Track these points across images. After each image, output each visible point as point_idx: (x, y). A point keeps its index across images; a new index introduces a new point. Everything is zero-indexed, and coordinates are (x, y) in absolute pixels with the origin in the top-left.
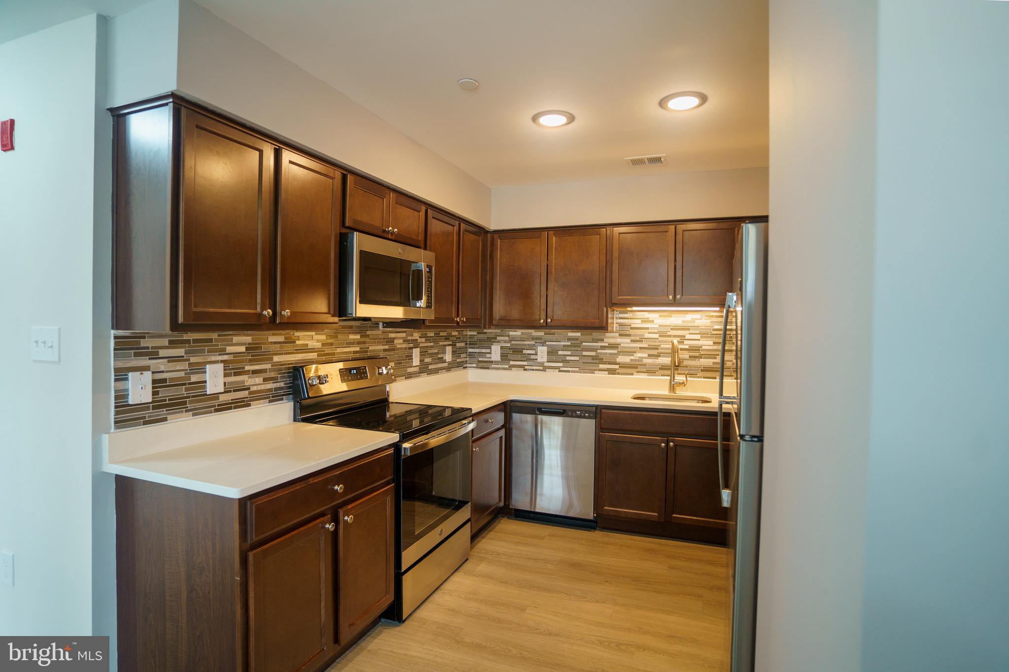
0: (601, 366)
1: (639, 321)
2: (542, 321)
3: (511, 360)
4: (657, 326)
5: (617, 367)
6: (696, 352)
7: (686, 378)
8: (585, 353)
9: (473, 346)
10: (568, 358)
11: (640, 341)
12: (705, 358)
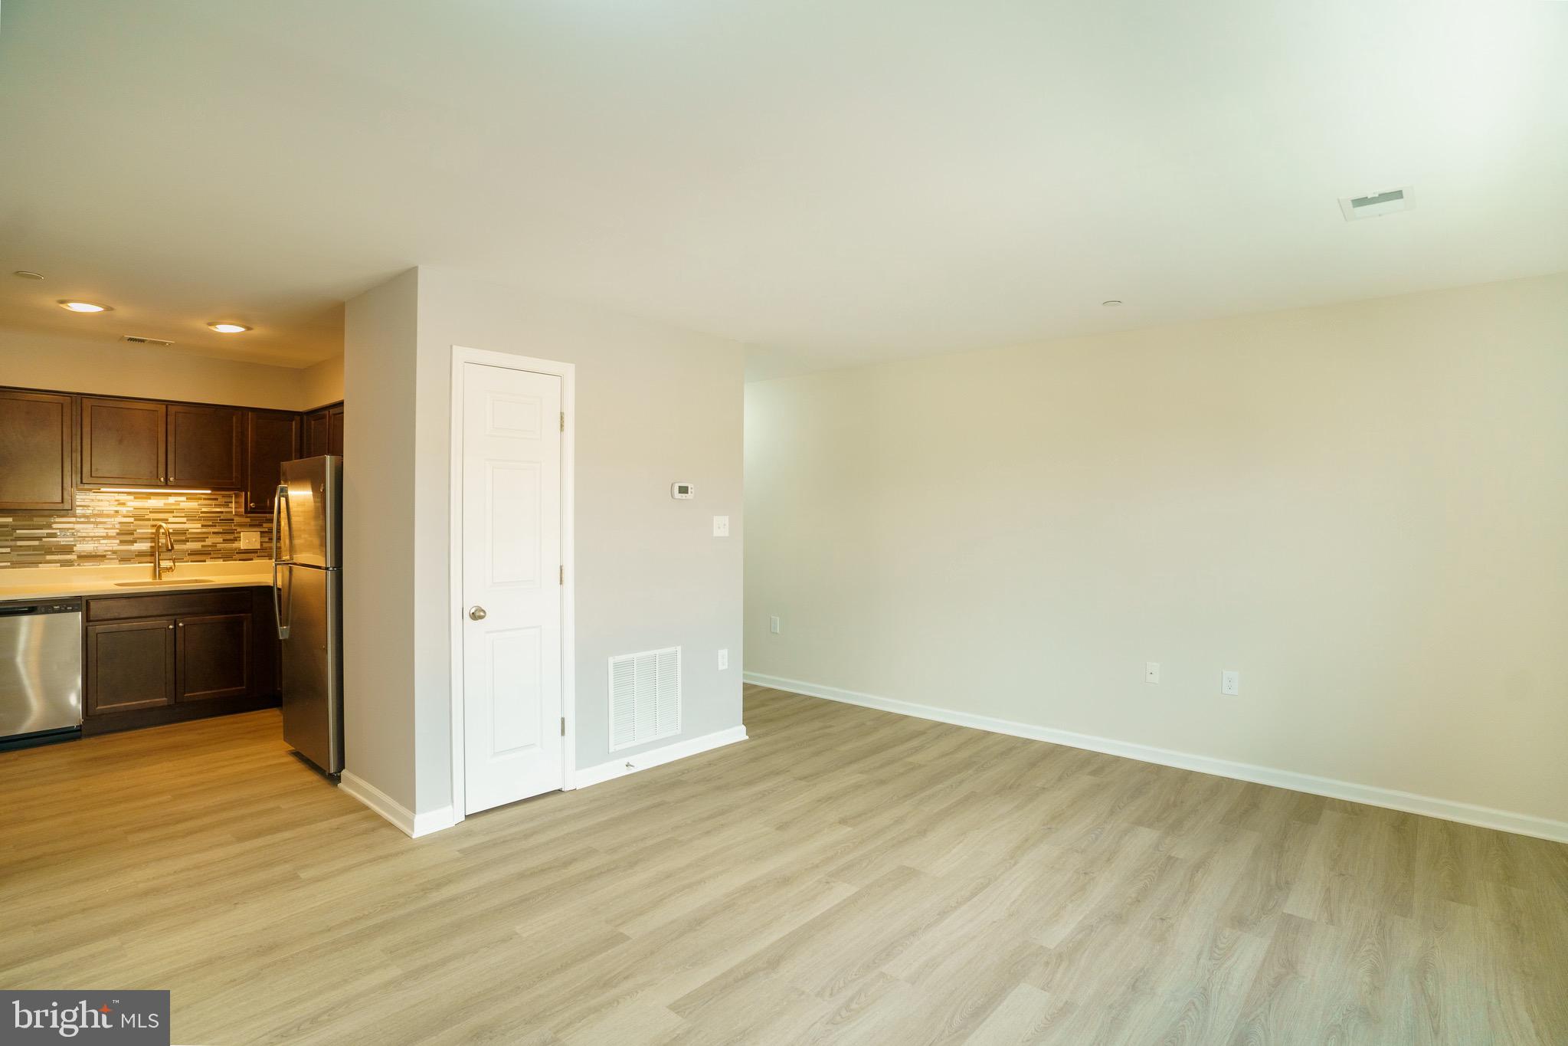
0: (49, 558)
5: (74, 557)
8: (20, 544)
12: (192, 541)
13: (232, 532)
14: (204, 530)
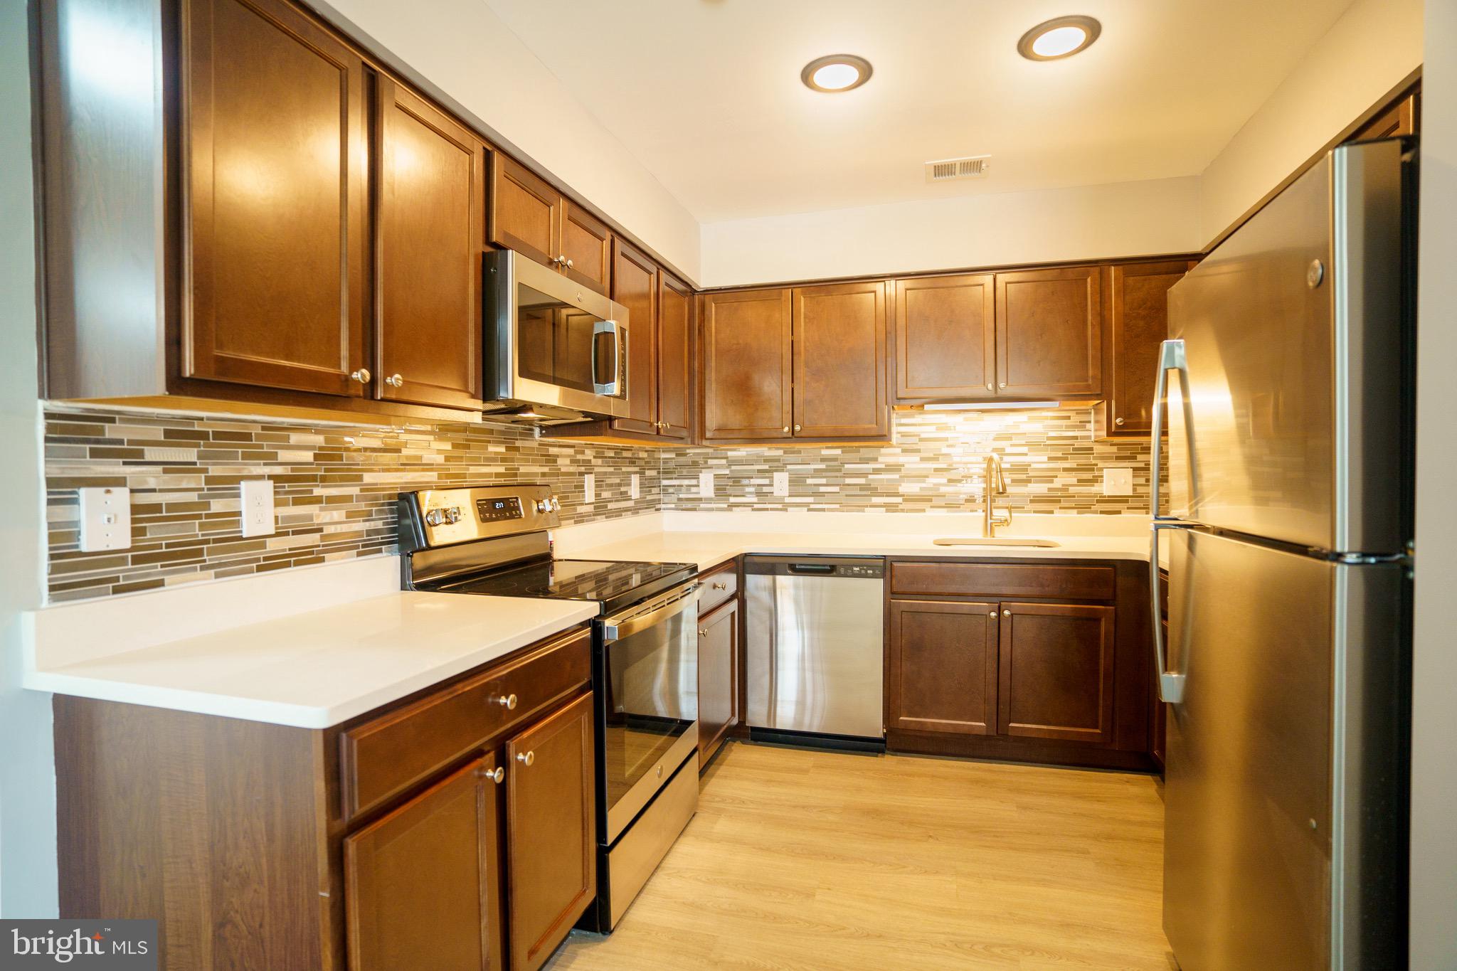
0: (875, 500)
1: (933, 428)
2: (786, 429)
3: (730, 496)
5: (899, 500)
6: (1023, 474)
7: (1010, 512)
8: (848, 481)
9: (669, 476)
10: (822, 489)
11: (935, 459)
12: (1036, 482)
13: (1090, 468)
14: (1052, 465)
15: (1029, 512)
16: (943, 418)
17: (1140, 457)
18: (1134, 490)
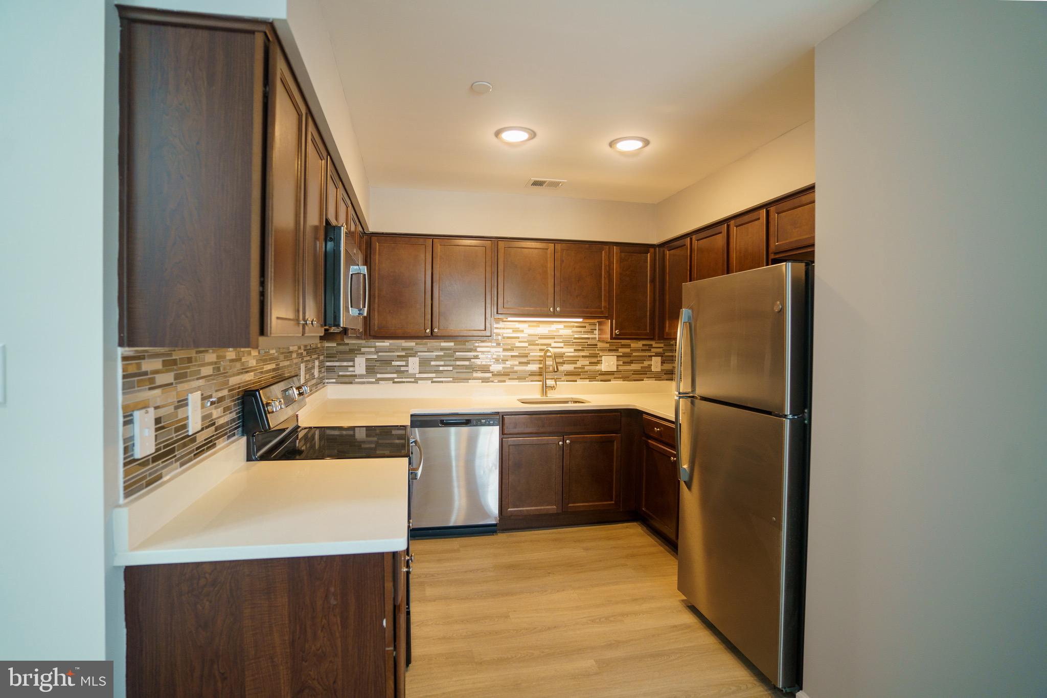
0: (475, 375)
1: (511, 331)
2: (428, 331)
3: (378, 373)
4: (527, 335)
5: (490, 375)
6: (560, 359)
7: (556, 382)
8: (458, 363)
9: (332, 359)
10: (441, 368)
11: (512, 350)
12: (568, 364)
13: (595, 356)
14: (576, 354)
15: (564, 381)
16: (517, 325)
17: (620, 350)
18: (617, 368)
